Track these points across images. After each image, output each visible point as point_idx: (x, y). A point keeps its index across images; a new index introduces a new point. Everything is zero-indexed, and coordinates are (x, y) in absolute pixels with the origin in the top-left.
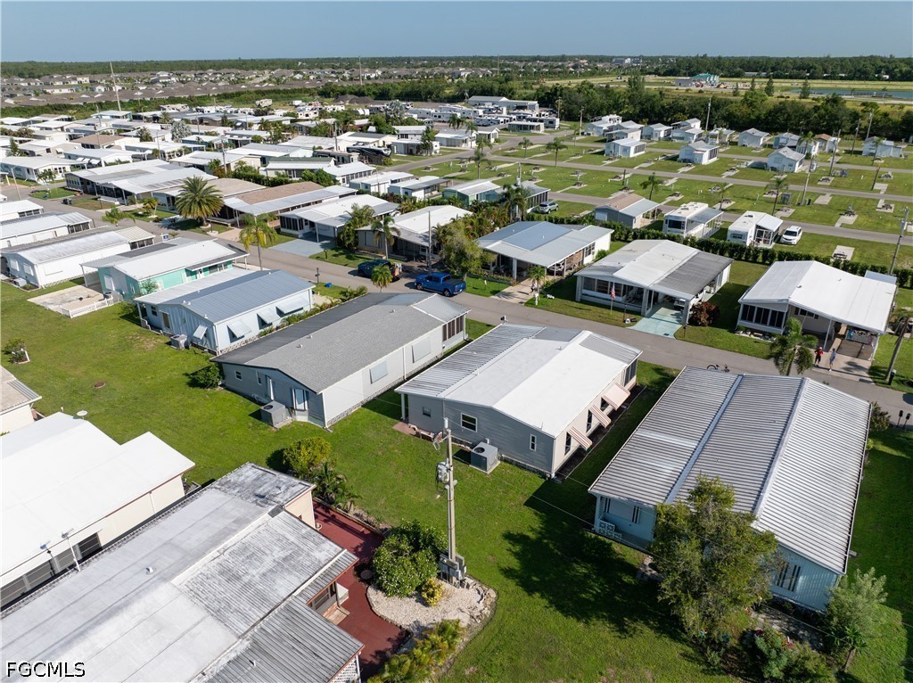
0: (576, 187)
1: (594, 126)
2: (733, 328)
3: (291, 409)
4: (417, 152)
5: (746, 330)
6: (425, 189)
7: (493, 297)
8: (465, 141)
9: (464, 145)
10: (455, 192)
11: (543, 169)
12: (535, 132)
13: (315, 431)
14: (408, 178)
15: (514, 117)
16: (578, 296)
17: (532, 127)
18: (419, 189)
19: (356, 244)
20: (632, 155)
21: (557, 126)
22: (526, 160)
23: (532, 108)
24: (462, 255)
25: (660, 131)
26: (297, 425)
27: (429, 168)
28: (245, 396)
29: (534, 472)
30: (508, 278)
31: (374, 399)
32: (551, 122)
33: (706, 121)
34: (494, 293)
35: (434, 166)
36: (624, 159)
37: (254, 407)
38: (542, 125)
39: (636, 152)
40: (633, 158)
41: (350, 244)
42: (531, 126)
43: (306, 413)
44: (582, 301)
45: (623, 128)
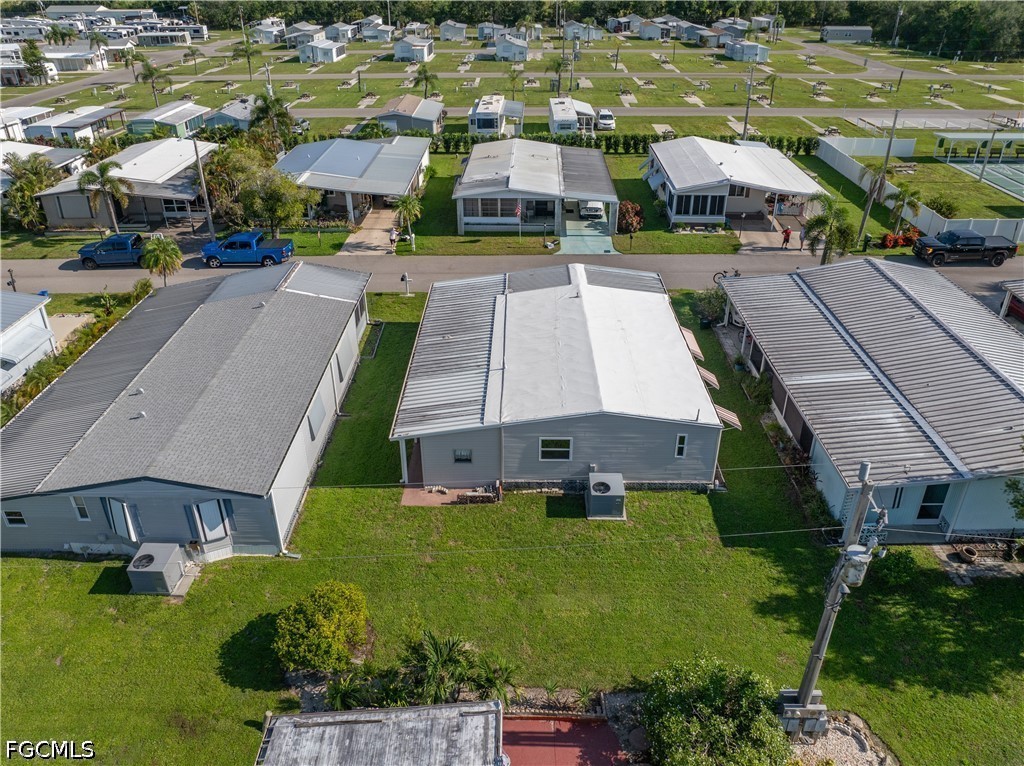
0: (303, 100)
1: (261, 31)
2: (670, 228)
3: (193, 544)
4: (21, 81)
5: (684, 226)
6: (92, 125)
7: (339, 253)
8: (89, 62)
9: (89, 67)
10: (150, 122)
11: (238, 85)
12: (180, 44)
13: (266, 570)
14: (48, 115)
15: (140, 27)
16: (462, 228)
17: (173, 39)
18: (85, 126)
19: (43, 218)
20: (335, 59)
21: (206, 36)
22: (200, 77)
23: (150, 16)
24: (273, 198)
25: (347, 31)
26: (217, 572)
27: (62, 100)
28: (43, 555)
29: (681, 489)
30: (343, 223)
31: (319, 467)
32: (196, 31)
33: (387, 16)
34: (339, 246)
35: (69, 96)
36: (328, 64)
37: (90, 572)
38: (187, 34)
39: (338, 56)
40: (338, 62)
41: (31, 222)
42: (171, 37)
43: (228, 540)
44: (467, 234)
45: (300, 31)
